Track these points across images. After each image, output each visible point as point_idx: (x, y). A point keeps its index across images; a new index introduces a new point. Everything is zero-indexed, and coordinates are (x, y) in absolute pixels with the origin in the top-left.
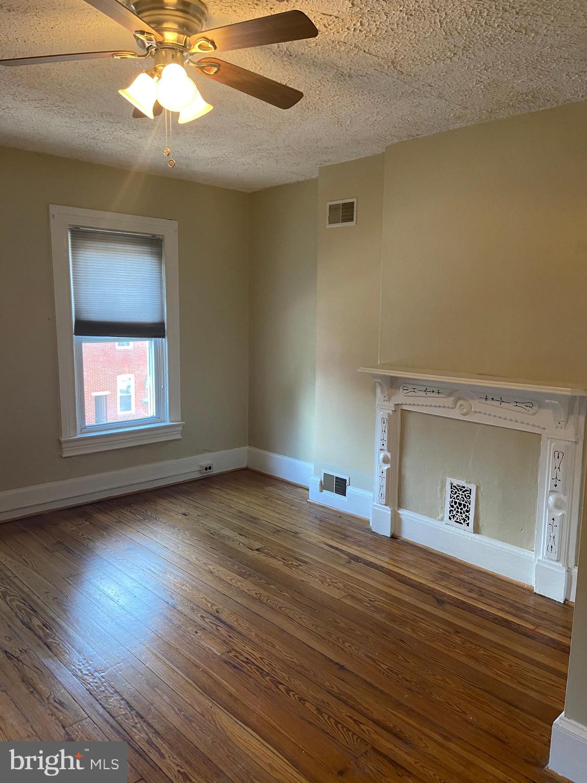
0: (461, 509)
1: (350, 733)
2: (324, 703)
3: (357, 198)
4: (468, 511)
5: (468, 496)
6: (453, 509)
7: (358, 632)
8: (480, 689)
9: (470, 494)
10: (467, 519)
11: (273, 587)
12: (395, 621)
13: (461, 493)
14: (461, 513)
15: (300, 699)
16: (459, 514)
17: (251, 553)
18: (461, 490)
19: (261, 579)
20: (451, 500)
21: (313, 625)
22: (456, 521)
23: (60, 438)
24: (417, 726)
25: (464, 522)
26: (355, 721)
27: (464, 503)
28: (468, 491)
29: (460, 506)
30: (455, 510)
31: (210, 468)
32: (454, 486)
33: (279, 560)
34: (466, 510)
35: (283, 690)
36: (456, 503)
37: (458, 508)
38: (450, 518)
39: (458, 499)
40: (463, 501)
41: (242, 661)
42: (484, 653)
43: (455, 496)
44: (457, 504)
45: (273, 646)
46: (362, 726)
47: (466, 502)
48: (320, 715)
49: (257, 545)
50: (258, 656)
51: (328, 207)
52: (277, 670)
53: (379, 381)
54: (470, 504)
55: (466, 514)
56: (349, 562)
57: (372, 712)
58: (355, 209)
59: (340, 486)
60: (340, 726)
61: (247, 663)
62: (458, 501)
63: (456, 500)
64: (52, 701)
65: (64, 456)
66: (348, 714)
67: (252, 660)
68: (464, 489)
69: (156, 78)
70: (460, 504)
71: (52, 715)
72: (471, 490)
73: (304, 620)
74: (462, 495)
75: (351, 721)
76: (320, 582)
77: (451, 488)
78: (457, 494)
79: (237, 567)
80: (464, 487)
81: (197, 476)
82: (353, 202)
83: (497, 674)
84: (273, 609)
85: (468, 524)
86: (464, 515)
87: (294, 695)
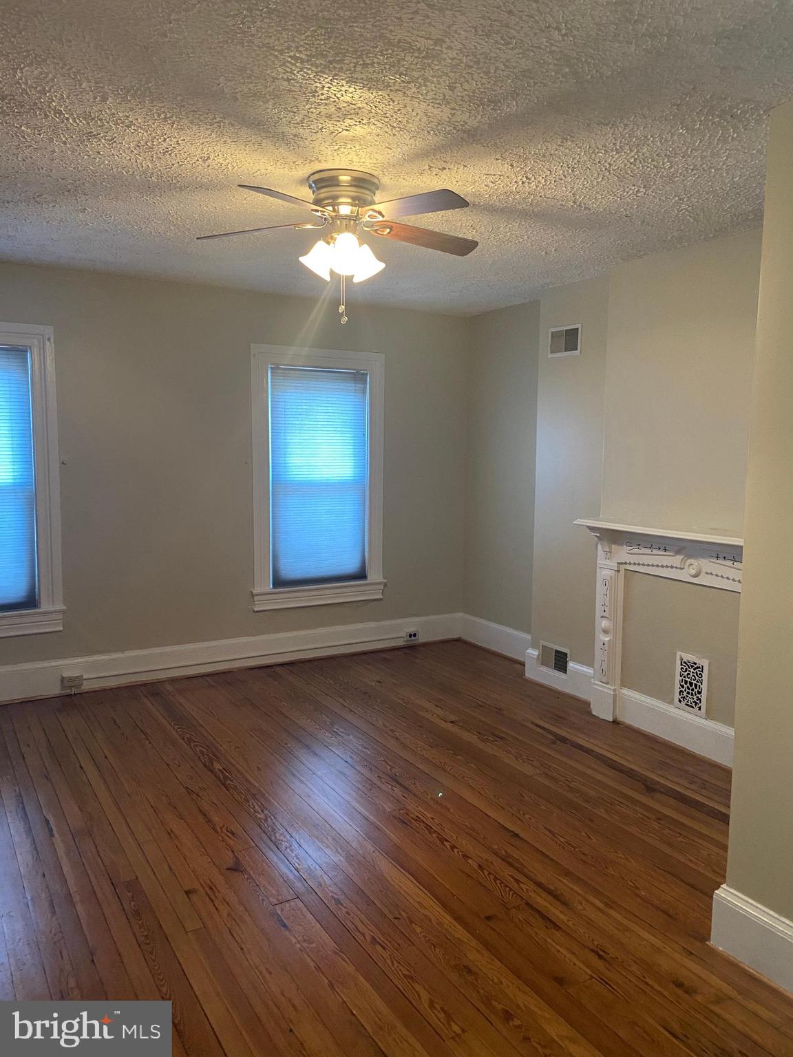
0: (693, 690)
1: (507, 889)
2: (488, 862)
3: (582, 324)
4: (700, 693)
5: (700, 674)
6: (683, 690)
7: (543, 807)
8: (664, 870)
9: (702, 671)
10: (698, 702)
11: (460, 757)
12: (588, 802)
13: (692, 670)
14: (692, 694)
15: (464, 856)
16: (690, 696)
17: (443, 725)
18: (692, 666)
19: (448, 750)
20: (681, 679)
21: (495, 796)
22: (686, 705)
23: (252, 590)
24: (581, 892)
25: (696, 705)
26: (516, 880)
27: (695, 682)
28: (699, 668)
29: (691, 686)
30: (685, 690)
31: (415, 635)
32: (685, 663)
33: (474, 734)
34: (698, 691)
35: (448, 847)
36: (686, 682)
37: (689, 689)
38: (680, 701)
39: (689, 678)
40: (694, 680)
41: (412, 818)
42: (683, 840)
43: (686, 674)
44: (688, 684)
45: (448, 809)
46: (521, 885)
47: (697, 682)
48: (481, 871)
49: (452, 718)
50: (429, 815)
51: (550, 335)
52: (446, 830)
53: (598, 535)
54: (702, 683)
55: (698, 695)
56: (554, 743)
57: (536, 875)
58: (579, 337)
59: (560, 662)
60: (498, 882)
61: (416, 820)
62: (689, 680)
63: (687, 679)
64: (224, 830)
65: (256, 609)
66: (510, 873)
67: (422, 818)
68: (695, 666)
69: (332, 244)
70: (691, 684)
71: (223, 841)
72: (703, 666)
73: (487, 791)
74: (693, 672)
75: (512, 880)
76: (514, 758)
77: (681, 665)
78: (688, 672)
79: (425, 736)
80: (695, 664)
81: (401, 643)
82: (578, 329)
83: (690, 860)
84: (455, 777)
85: (700, 708)
86: (695, 697)
87: (458, 852)
